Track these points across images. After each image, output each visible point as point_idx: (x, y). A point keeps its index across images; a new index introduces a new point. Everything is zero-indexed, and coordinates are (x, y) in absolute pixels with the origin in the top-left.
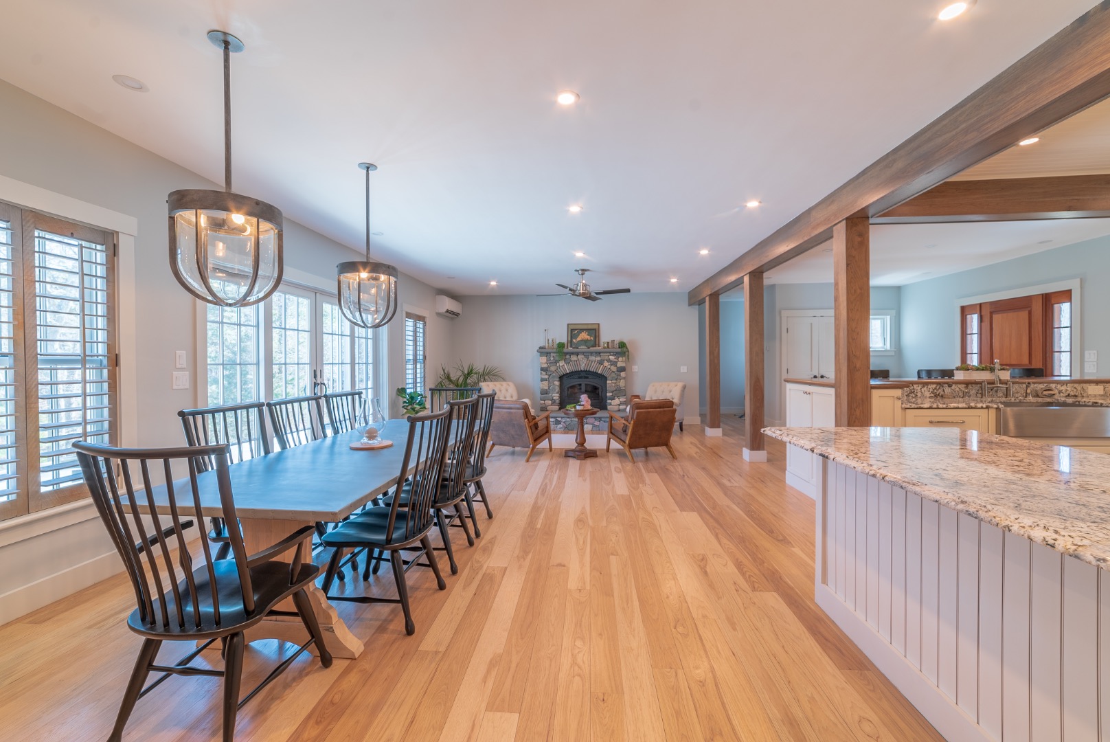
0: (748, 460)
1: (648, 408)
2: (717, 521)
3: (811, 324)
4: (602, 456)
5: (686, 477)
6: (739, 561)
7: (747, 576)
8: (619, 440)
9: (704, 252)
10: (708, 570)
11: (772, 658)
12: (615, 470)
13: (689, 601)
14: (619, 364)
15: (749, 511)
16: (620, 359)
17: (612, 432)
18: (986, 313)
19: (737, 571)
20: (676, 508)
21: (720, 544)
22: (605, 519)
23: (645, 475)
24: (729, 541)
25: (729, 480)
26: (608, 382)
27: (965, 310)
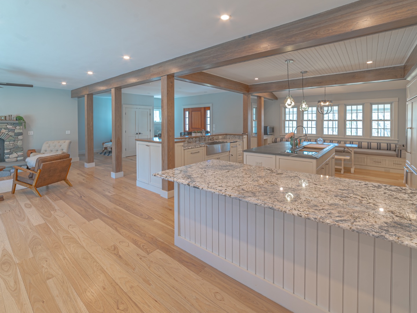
0: (114, 177)
1: (51, 161)
2: (112, 220)
3: (135, 111)
4: (9, 198)
5: (83, 197)
6: (134, 239)
7: (142, 247)
8: (24, 184)
9: (90, 73)
10: (121, 254)
11: (173, 289)
12: (26, 207)
13: (118, 282)
14: (16, 131)
15: (126, 207)
16: (17, 127)
17: (17, 179)
18: (190, 111)
19: (135, 246)
20: (85, 220)
21: (120, 234)
22: (30, 251)
23: (53, 203)
24: (124, 229)
25: (109, 192)
26: (5, 143)
27: (185, 110)
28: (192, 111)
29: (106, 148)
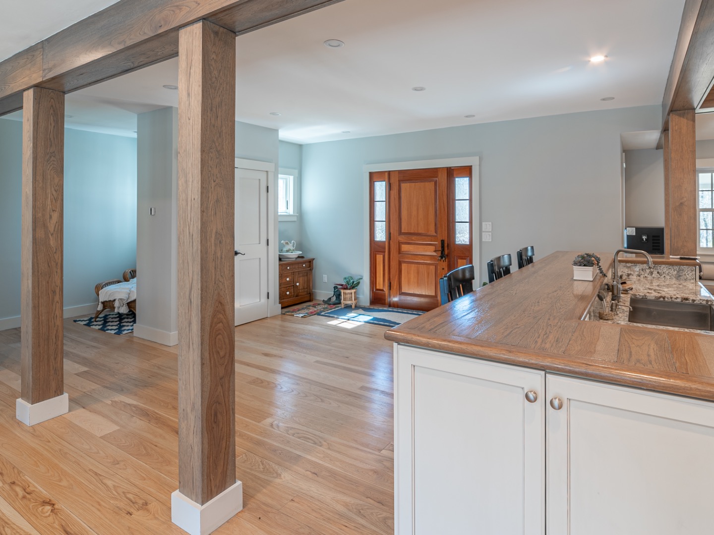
18: (395, 180)
27: (373, 177)
28: (399, 181)
29: (108, 304)
